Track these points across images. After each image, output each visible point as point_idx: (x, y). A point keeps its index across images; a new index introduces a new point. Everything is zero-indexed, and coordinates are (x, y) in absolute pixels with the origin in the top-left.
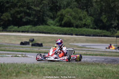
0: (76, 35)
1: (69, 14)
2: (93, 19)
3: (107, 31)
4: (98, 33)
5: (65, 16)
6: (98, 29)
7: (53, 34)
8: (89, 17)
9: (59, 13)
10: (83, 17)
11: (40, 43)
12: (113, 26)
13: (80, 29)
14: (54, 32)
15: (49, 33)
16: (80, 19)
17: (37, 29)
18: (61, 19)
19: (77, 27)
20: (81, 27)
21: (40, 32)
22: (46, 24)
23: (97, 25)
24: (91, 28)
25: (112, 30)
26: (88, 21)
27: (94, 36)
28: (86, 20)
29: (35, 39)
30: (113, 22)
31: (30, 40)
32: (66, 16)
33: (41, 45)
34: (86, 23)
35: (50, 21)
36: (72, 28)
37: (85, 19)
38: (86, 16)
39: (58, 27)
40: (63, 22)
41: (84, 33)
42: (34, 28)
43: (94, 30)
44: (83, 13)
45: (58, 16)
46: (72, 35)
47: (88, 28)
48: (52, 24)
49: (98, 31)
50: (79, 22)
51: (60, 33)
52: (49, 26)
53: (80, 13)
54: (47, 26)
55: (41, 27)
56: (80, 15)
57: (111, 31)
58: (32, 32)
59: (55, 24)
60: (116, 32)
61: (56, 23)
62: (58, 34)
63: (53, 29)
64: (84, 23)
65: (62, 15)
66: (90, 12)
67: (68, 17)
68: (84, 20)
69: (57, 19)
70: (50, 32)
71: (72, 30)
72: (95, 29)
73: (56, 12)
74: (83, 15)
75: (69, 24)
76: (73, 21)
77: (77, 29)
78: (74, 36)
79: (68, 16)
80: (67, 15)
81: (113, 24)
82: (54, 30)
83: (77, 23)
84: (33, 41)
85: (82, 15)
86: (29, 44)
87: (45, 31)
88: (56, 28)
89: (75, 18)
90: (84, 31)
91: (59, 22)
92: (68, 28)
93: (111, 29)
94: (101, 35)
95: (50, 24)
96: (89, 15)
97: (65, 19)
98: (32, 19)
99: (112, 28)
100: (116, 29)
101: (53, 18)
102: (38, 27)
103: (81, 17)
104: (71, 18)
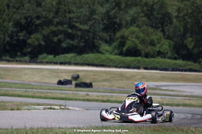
0: (146, 68)
1: (134, 36)
2: (172, 43)
3: (195, 62)
4: (180, 66)
5: (127, 38)
6: (180, 59)
7: (109, 66)
8: (166, 40)
9: (118, 34)
10: (156, 41)
11: (88, 81)
13: (152, 59)
14: (111, 64)
15: (103, 66)
16: (152, 44)
17: (84, 59)
18: (122, 44)
19: (147, 56)
20: (153, 57)
21: (89, 65)
22: (98, 52)
23: (178, 53)
24: (170, 58)
26: (164, 46)
27: (173, 70)
28: (162, 46)
29: (81, 74)
31: (72, 77)
32: (130, 38)
33: (89, 85)
34: (162, 50)
35: (105, 47)
36: (139, 58)
37: (160, 44)
38: (161, 38)
39: (117, 56)
40: (125, 49)
41: (158, 65)
42: (79, 58)
43: (174, 61)
44: (156, 34)
45: (117, 39)
46: (139, 68)
47: (165, 57)
48: (107, 51)
49: (180, 62)
50: (149, 49)
51: (119, 66)
52: (103, 54)
53: (152, 34)
54: (99, 54)
55: (90, 56)
56: (151, 38)
57: (200, 62)
58: (76, 64)
59: (113, 52)
61: (114, 50)
62: (116, 67)
63: (109, 59)
64: (158, 50)
65: (123, 37)
66: (167, 33)
67: (133, 41)
68: (158, 46)
69: (115, 44)
70: (105, 64)
71: (139, 61)
72: (175, 59)
73: (115, 33)
74: (157, 37)
75: (133, 52)
76: (140, 47)
77: (147, 60)
78: (142, 71)
79: (133, 39)
80: (132, 37)
82: (111, 61)
83: (147, 50)
84: (78, 79)
85: (154, 37)
86: (71, 84)
87: (96, 62)
88: (113, 57)
89: (143, 42)
90: (158, 63)
91: (119, 48)
92: (133, 58)
93: (200, 60)
94: (184, 68)
95: (104, 52)
96: (166, 37)
97: (129, 44)
98: (76, 43)
101: (109, 42)
102: (85, 56)
103: (153, 40)
104: (138, 42)
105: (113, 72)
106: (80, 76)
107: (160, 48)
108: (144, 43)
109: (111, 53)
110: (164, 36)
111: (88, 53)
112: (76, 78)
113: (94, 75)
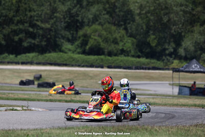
0: (109, 67)
1: (97, 34)
2: (135, 40)
3: (158, 60)
4: (144, 64)
5: (90, 37)
6: (143, 57)
7: (72, 66)
8: (129, 38)
9: (81, 33)
10: (119, 39)
11: (51, 81)
12: (167, 52)
13: (116, 58)
14: (73, 63)
15: (66, 65)
16: (115, 42)
17: (46, 58)
18: (85, 43)
19: (110, 54)
20: (116, 55)
21: (51, 64)
22: (61, 51)
23: (141, 51)
24: (133, 56)
25: (166, 59)
26: (127, 44)
27: (137, 68)
28: (125, 44)
29: (43, 74)
30: (167, 47)
31: (35, 78)
32: (92, 37)
33: (52, 85)
34: (125, 49)
35: (67, 46)
36: (102, 57)
37: (123, 42)
38: (123, 36)
39: (80, 55)
40: (87, 47)
41: (122, 64)
42: (41, 58)
43: (138, 60)
45: (79, 38)
46: (102, 67)
47: (128, 56)
48: (70, 50)
49: (143, 60)
50: (112, 47)
51: (83, 65)
52: (66, 53)
53: (115, 32)
54: (61, 53)
55: (53, 55)
56: (114, 36)
57: (163, 60)
58: (39, 64)
59: (75, 51)
60: (173, 63)
61: (77, 49)
62: (79, 66)
63: (72, 58)
64: (121, 48)
65: (85, 36)
66: (130, 31)
67: (95, 40)
68: (121, 44)
69: (77, 43)
70: (68, 63)
71: (102, 59)
72: (139, 57)
73: (77, 31)
75: (97, 51)
76: (103, 45)
77: (110, 58)
78: (106, 70)
79: (96, 38)
80: (94, 36)
81: (168, 49)
82: (74, 59)
83: (110, 49)
84: (41, 79)
85: (117, 35)
86: (34, 84)
87: (58, 61)
88: (76, 56)
89: (106, 40)
90: (121, 61)
91: (81, 47)
92: (96, 57)
93: (164, 57)
94: (148, 66)
95: (66, 51)
96: (128, 35)
97: (91, 43)
98: (38, 42)
99: (166, 55)
100: (171, 57)
101: (71, 41)
102: (48, 55)
103: (116, 39)
104: (100, 40)
105: (77, 71)
106: (42, 76)
107: (123, 46)
108: (107, 42)
109: (73, 52)
110: (127, 33)
111: (50, 52)
112: (39, 78)
113: (56, 75)
